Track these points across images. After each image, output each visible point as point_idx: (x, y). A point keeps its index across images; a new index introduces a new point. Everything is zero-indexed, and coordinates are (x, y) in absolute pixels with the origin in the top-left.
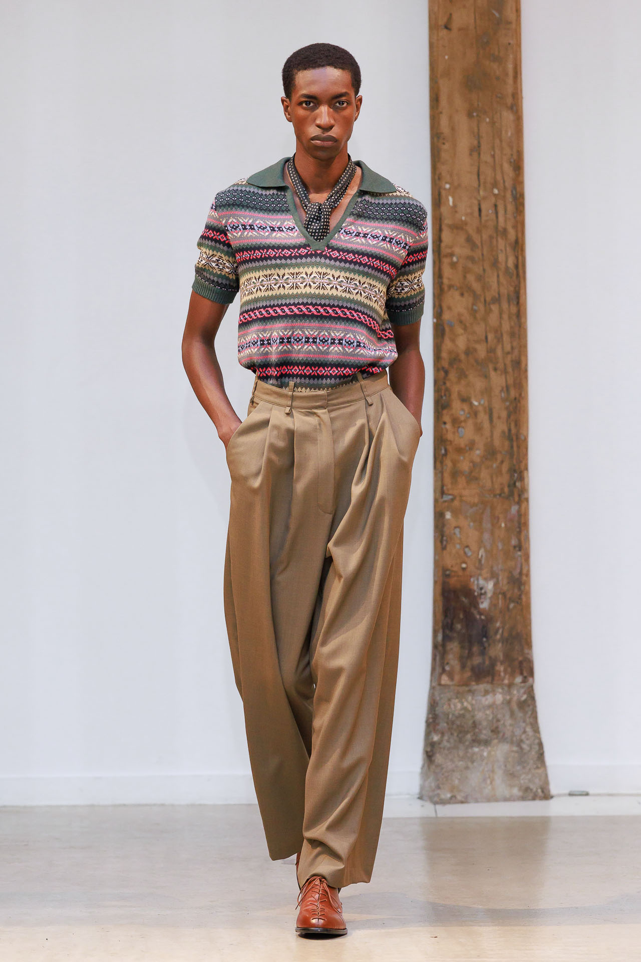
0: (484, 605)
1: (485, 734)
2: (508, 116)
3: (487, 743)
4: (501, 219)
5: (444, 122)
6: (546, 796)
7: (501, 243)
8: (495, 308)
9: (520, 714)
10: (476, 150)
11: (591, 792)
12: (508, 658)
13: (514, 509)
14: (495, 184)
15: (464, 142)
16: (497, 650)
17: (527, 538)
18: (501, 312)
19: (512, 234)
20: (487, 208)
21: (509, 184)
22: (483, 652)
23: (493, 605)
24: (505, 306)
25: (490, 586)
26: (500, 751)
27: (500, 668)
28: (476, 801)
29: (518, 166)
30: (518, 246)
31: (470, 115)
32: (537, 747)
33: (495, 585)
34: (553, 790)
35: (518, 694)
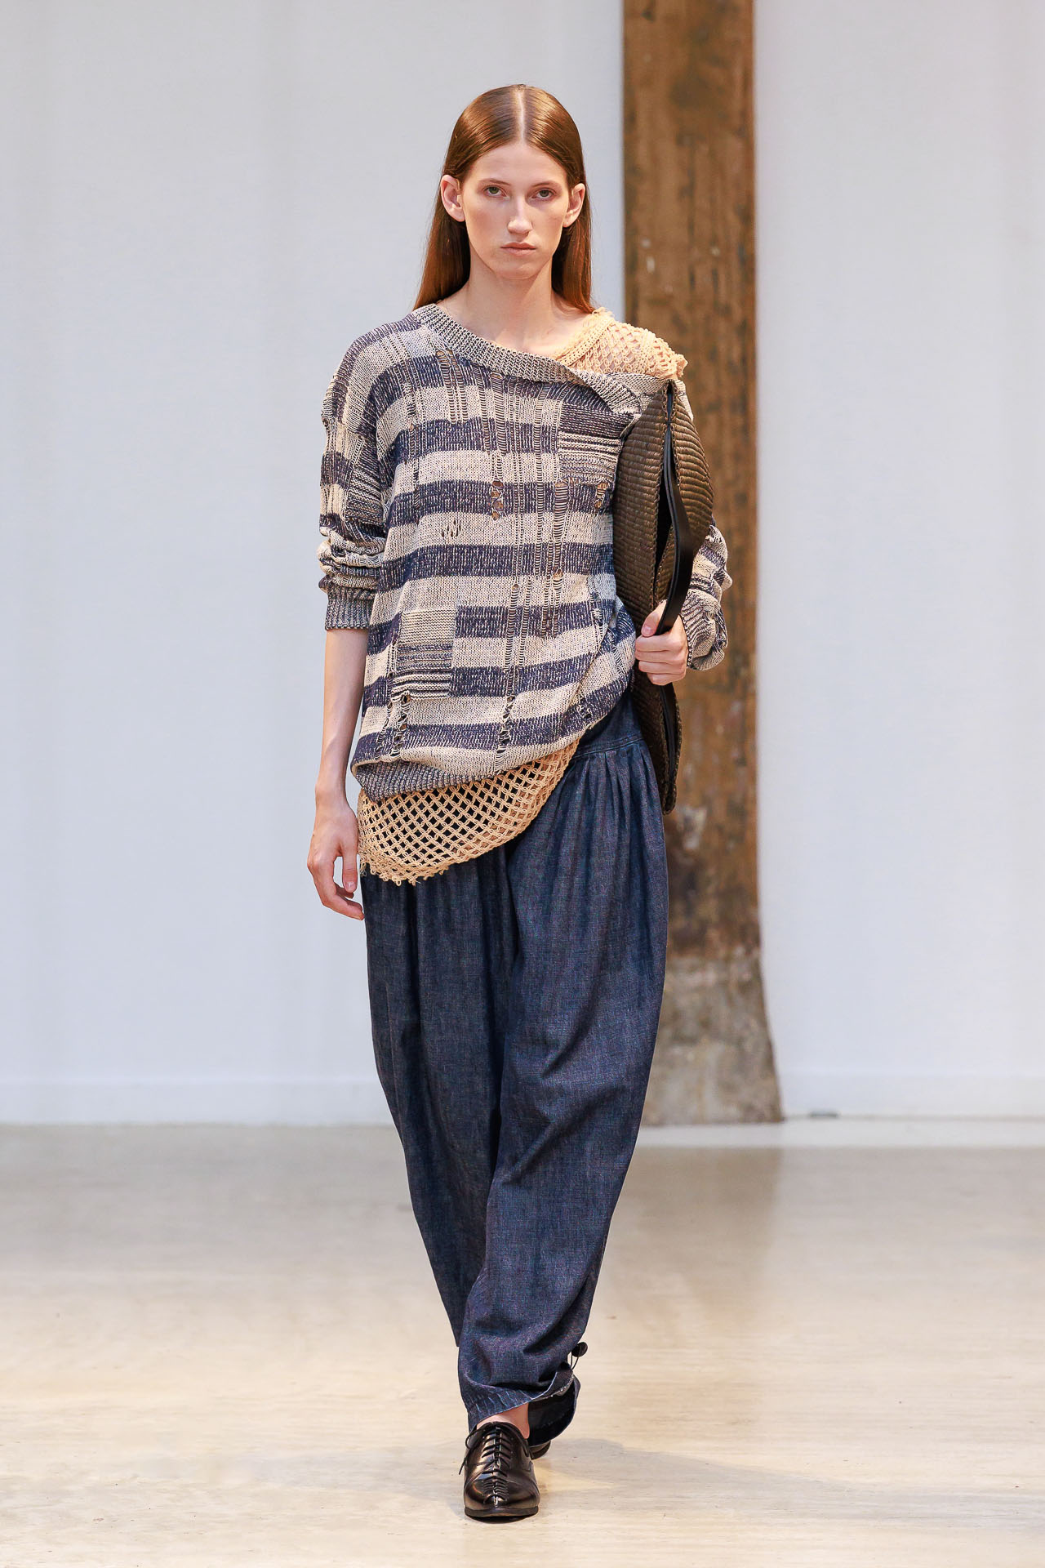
0: (692, 844)
1: (690, 1028)
2: (734, 145)
3: (692, 1041)
4: (723, 290)
5: (642, 151)
6: (775, 1116)
7: (722, 326)
8: (712, 419)
9: (739, 1000)
10: (687, 192)
11: (843, 1111)
12: (726, 922)
13: (736, 707)
14: (714, 241)
15: (671, 180)
16: (709, 909)
17: (754, 749)
18: (721, 424)
19: (738, 314)
20: (703, 276)
21: (734, 240)
22: (689, 911)
23: (705, 844)
24: (726, 414)
25: (700, 817)
26: (712, 1053)
27: (713, 934)
28: (677, 1123)
29: (747, 216)
30: (747, 331)
31: (679, 141)
32: (762, 1049)
33: (709, 816)
34: (788, 1108)
35: (739, 972)
